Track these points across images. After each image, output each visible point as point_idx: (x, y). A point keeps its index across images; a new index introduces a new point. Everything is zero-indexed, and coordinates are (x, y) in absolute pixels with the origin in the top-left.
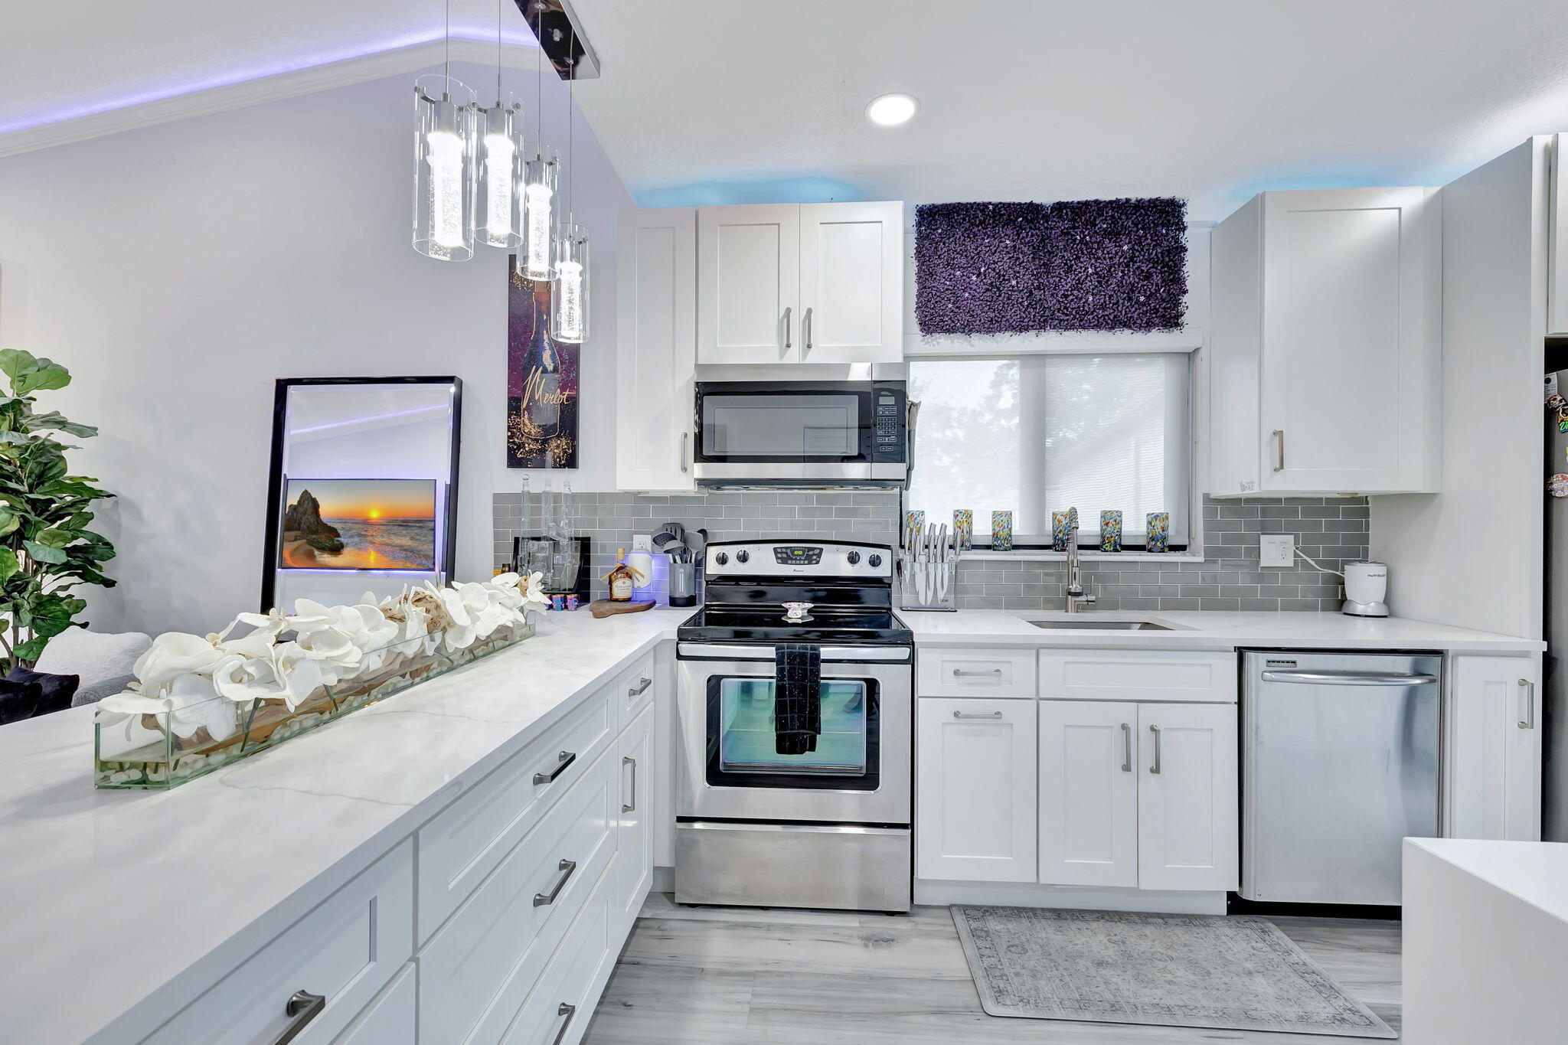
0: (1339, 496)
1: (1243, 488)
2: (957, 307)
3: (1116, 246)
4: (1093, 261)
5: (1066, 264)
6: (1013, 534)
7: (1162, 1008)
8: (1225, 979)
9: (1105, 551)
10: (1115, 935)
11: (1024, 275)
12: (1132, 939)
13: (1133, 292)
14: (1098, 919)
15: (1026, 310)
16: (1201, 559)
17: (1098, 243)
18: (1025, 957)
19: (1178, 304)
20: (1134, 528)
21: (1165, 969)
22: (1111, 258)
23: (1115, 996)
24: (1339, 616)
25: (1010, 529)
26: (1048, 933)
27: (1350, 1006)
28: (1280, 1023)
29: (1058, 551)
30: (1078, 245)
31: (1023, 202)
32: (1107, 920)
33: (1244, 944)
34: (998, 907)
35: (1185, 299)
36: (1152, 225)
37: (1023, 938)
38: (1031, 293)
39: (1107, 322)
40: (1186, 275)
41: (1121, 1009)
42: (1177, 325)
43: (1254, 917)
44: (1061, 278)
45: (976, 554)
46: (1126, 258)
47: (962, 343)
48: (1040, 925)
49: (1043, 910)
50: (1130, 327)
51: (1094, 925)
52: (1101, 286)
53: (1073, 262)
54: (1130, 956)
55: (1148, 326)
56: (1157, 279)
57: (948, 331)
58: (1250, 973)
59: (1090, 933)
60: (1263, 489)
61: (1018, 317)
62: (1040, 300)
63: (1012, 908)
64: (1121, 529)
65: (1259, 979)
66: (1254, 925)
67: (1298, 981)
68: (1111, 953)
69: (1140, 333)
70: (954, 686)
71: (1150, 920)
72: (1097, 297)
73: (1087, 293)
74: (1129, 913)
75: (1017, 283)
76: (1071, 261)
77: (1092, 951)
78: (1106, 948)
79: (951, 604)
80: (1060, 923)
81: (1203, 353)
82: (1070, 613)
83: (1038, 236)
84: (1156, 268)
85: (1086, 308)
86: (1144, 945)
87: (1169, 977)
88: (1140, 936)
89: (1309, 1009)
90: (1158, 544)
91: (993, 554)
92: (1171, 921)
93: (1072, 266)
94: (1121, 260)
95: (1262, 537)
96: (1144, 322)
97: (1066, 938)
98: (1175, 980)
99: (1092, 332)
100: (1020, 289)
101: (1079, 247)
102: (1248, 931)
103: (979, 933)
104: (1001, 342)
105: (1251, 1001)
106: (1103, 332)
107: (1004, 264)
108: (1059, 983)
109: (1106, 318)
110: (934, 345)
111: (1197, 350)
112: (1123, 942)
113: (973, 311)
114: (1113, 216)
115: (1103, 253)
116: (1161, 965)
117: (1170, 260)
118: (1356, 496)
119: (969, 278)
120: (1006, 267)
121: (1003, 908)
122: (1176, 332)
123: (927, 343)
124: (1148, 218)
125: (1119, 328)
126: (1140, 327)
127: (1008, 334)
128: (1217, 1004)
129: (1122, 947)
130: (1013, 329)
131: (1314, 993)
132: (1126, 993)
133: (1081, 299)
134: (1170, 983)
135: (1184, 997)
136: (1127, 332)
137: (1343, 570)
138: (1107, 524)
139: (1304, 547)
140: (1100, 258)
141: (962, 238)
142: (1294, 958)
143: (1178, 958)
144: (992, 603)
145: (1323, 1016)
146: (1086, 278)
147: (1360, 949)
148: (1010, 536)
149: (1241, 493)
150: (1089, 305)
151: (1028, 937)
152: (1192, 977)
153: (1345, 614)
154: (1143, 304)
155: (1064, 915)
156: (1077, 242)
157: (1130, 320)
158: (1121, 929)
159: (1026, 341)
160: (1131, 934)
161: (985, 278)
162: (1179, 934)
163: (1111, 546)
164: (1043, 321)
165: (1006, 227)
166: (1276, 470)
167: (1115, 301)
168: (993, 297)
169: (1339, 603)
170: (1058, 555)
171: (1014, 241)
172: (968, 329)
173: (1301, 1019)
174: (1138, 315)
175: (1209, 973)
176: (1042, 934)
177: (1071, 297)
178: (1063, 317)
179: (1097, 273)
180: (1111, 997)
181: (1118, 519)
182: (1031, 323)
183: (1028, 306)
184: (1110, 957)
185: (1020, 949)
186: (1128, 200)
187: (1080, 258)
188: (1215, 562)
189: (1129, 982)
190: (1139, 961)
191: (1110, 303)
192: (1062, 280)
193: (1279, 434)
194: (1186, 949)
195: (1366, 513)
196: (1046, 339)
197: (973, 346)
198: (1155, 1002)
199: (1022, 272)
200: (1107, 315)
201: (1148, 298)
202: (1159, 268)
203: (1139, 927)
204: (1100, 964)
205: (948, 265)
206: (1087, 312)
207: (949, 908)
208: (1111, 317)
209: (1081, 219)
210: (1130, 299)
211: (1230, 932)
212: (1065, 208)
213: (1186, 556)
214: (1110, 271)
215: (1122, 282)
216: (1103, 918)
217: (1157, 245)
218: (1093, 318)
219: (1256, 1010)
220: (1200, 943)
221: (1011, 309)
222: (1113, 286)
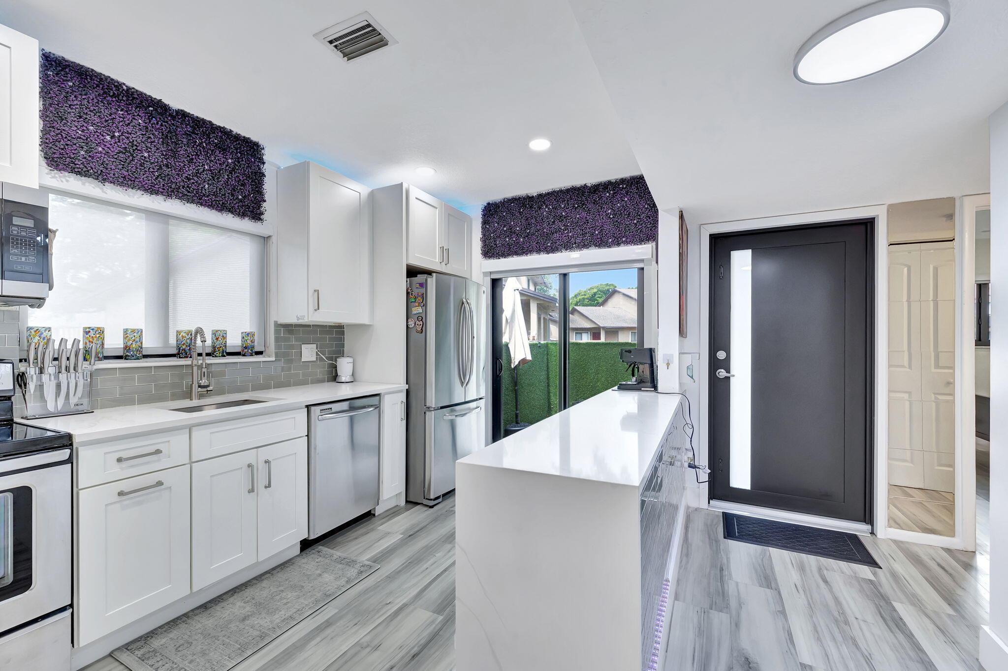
0: (334, 325)
1: (298, 319)
2: (90, 156)
3: (223, 158)
4: (208, 161)
5: (188, 156)
6: (143, 346)
7: (287, 619)
8: (311, 585)
9: (216, 356)
10: (247, 597)
11: (155, 152)
12: (257, 594)
13: (235, 191)
14: (233, 595)
15: (156, 179)
16: (273, 359)
17: (212, 151)
18: (193, 647)
19: (260, 207)
20: (234, 341)
21: (281, 599)
22: (220, 164)
23: (260, 631)
24: (334, 384)
25: (142, 343)
26: (205, 622)
27: (361, 564)
28: (340, 589)
29: (182, 358)
30: (197, 146)
31: (154, 97)
32: (238, 592)
33: (313, 563)
34: (155, 629)
35: (264, 205)
36: (246, 153)
37: (186, 637)
38: (161, 168)
39: (218, 206)
40: (265, 191)
41: (267, 635)
42: (260, 219)
43: (312, 547)
44: (185, 165)
45: (109, 363)
46: (230, 167)
47: (93, 188)
48: (194, 621)
49: (193, 610)
50: (232, 213)
51: (231, 600)
52: (214, 180)
53: (194, 157)
54: (260, 604)
55: (243, 215)
56: (248, 188)
57: (79, 173)
58: (320, 575)
59: (231, 605)
60: (309, 320)
61: (150, 182)
62: (168, 175)
63: (168, 623)
64: (226, 342)
65: (325, 575)
66: (313, 551)
67: (340, 566)
68: (248, 608)
69: (238, 218)
70: (117, 472)
71: (263, 578)
72: (211, 187)
73: (204, 182)
74: (249, 581)
75: (149, 156)
76: (192, 155)
77: (236, 615)
78: (244, 608)
79: (85, 407)
80: (208, 612)
81: (274, 239)
82: (194, 401)
83: (167, 128)
84: (248, 181)
85: (203, 192)
86: (265, 593)
87: (285, 601)
88: (261, 590)
89: (349, 575)
90: (250, 351)
91: (126, 363)
92: (275, 572)
93: (192, 159)
94: (227, 168)
95: (303, 346)
96: (241, 212)
97: (216, 618)
98: (289, 601)
99: (206, 209)
100: (152, 161)
101: (198, 148)
102: (312, 556)
103: (147, 656)
104: (133, 197)
105: (325, 587)
106: (214, 211)
107: (137, 137)
108: (223, 647)
109: (217, 202)
110: (62, 181)
111: (269, 237)
112: (253, 599)
113: (107, 164)
114: (221, 137)
115: (215, 159)
116: (278, 598)
117: (256, 179)
118: (340, 325)
119: (103, 135)
120: (139, 140)
121: (160, 627)
122: (259, 223)
123: (53, 177)
124: (243, 148)
125: (226, 212)
126: (239, 215)
127: (140, 192)
128: (312, 599)
129: (254, 602)
130: (146, 190)
131: (348, 568)
132: (266, 625)
133: (199, 184)
134: (285, 604)
135: (296, 606)
136: (230, 215)
137: (336, 361)
138: (217, 339)
139: (321, 349)
140: (213, 161)
141: (95, 101)
142: (335, 557)
143: (285, 589)
144: (125, 401)
145: (354, 575)
146: (203, 171)
147: (356, 538)
148: (141, 348)
149: (296, 321)
150: (205, 190)
151: (189, 634)
152: (296, 594)
153: (337, 382)
154: (241, 201)
155: (209, 605)
156: (197, 144)
157: (232, 208)
158: (249, 592)
159: (155, 201)
160: (256, 591)
161: (119, 142)
162: (281, 576)
163: (220, 353)
164: (171, 191)
165: (138, 109)
166: (315, 310)
167: (223, 193)
168: (126, 160)
169: (334, 377)
170: (183, 361)
171: (146, 123)
172: (102, 177)
173: (347, 582)
174: (238, 206)
175: (303, 587)
176: (199, 625)
177: (192, 181)
178: (186, 193)
179: (211, 171)
180: (258, 632)
181: (225, 336)
182: (161, 190)
183: (158, 177)
184: (248, 611)
185: (186, 645)
186: (231, 131)
187: (199, 156)
188: (280, 360)
189: (265, 618)
190: (265, 603)
191: (220, 194)
192: (186, 167)
193: (317, 291)
194: (288, 581)
195: (343, 333)
196: (172, 205)
197: (106, 193)
198: (282, 619)
199: (153, 149)
200: (217, 201)
201: (244, 197)
202: (250, 181)
203: (258, 585)
204: (244, 619)
205: (81, 117)
206: (204, 195)
207: (110, 655)
208: (221, 203)
209: (200, 130)
210: (232, 195)
211: (305, 561)
212: (188, 117)
213: (265, 357)
214: (219, 172)
215: (227, 182)
216: (235, 593)
217: (249, 166)
218: (208, 200)
219: (329, 590)
220: (293, 575)
221: (144, 175)
222: (221, 183)
